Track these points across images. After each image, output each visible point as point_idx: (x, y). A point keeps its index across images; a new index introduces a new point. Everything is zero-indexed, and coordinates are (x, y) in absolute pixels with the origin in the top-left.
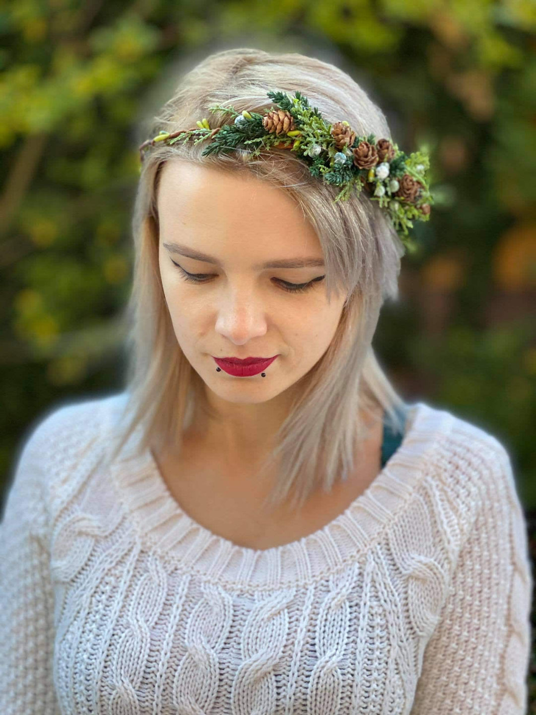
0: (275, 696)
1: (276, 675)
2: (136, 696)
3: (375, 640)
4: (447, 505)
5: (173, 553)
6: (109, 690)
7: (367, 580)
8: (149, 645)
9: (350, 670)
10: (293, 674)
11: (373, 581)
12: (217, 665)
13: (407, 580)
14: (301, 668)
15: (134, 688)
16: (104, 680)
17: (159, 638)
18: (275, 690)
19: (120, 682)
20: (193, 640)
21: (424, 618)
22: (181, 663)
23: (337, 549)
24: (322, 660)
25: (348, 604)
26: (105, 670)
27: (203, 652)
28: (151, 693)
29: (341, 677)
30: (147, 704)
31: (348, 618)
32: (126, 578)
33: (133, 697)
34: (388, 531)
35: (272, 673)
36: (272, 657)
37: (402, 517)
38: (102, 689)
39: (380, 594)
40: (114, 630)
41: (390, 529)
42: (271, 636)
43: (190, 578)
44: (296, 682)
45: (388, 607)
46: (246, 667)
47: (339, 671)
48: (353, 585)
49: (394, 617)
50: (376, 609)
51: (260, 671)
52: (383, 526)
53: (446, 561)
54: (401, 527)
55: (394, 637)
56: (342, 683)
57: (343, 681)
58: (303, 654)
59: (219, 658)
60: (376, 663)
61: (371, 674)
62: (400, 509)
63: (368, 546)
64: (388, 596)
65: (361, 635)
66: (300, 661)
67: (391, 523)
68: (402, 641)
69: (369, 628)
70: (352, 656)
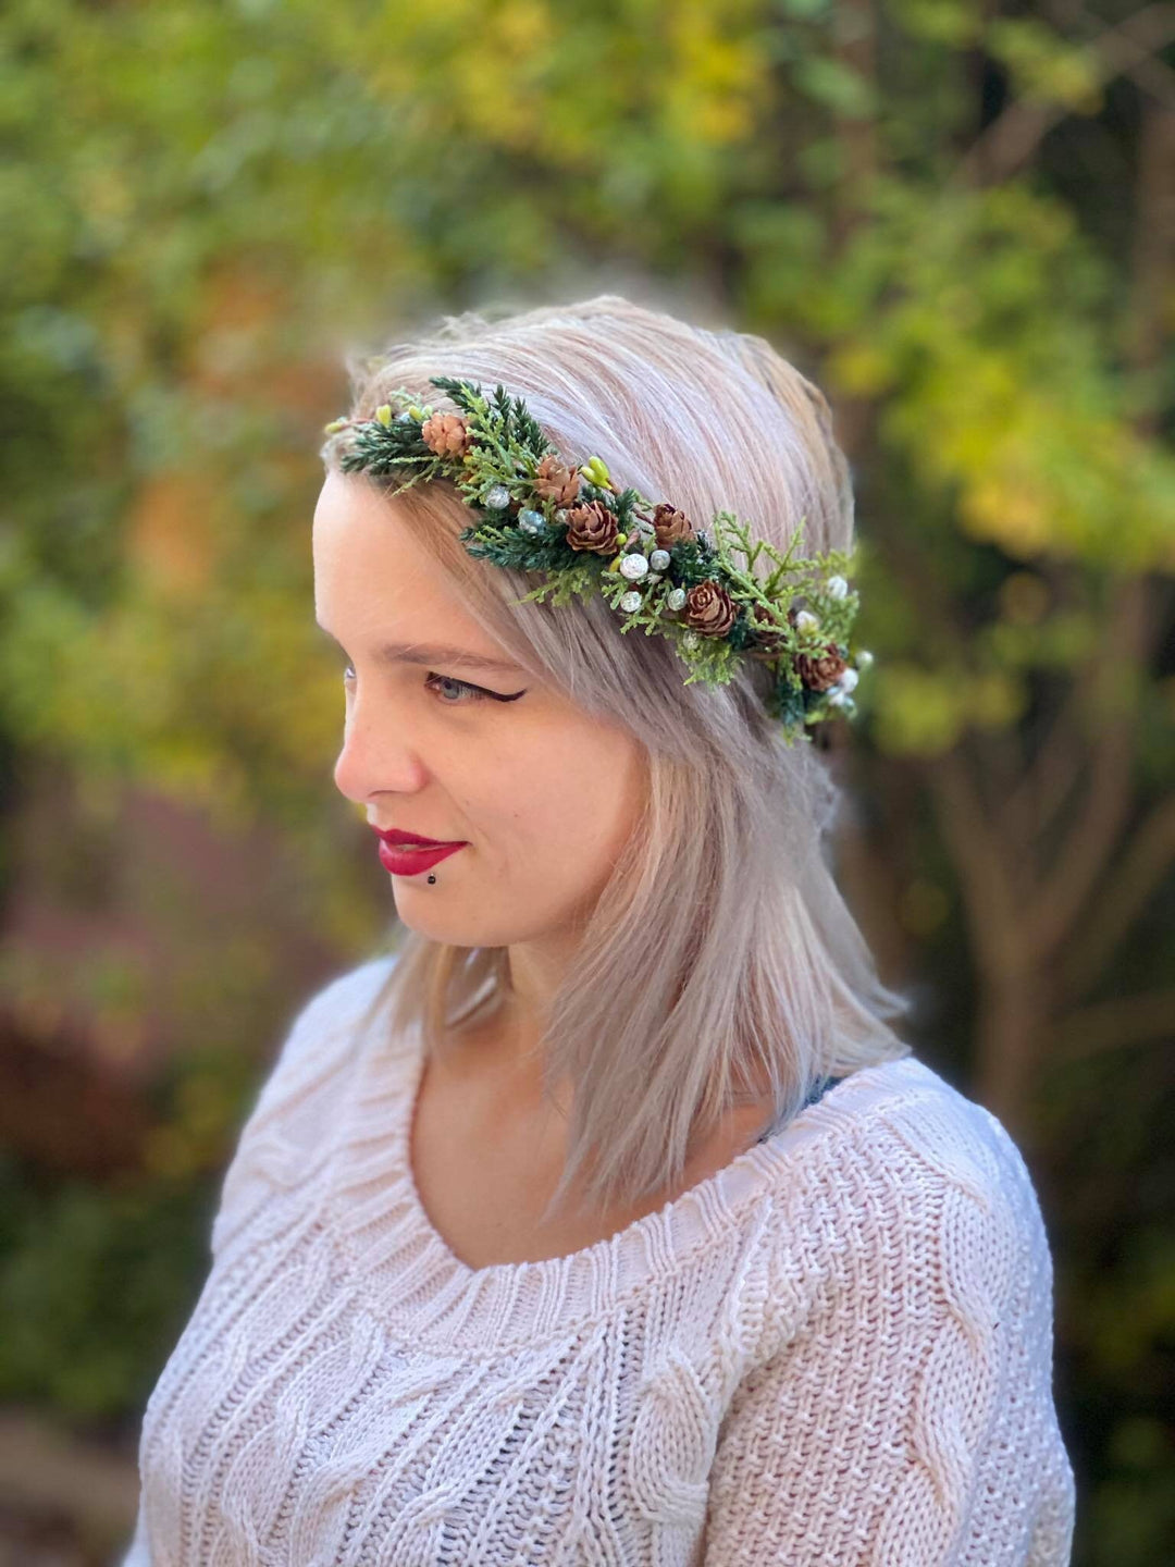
0: (341, 1541)
1: (353, 1503)
3: (543, 1493)
4: (766, 1256)
5: (351, 1244)
7: (574, 1372)
8: (230, 1388)
9: (465, 1532)
10: (374, 1508)
11: (584, 1379)
12: (298, 1456)
13: (645, 1394)
14: (390, 1500)
17: (253, 1382)
18: (344, 1530)
20: (290, 1403)
21: (659, 1484)
22: (257, 1436)
23: (559, 1305)
24: (426, 1496)
25: (520, 1408)
27: (291, 1426)
29: (441, 1540)
30: (193, 1489)
31: (505, 1435)
32: (271, 1263)
34: (653, 1291)
35: (351, 1495)
36: (359, 1466)
37: (692, 1267)
39: (585, 1408)
41: (659, 1287)
42: (382, 1432)
43: (352, 1295)
44: (374, 1525)
45: (588, 1438)
46: (326, 1471)
47: (442, 1527)
48: (546, 1375)
49: (594, 1460)
50: (567, 1434)
51: (335, 1487)
52: (649, 1276)
53: (716, 1371)
54: (682, 1288)
55: (582, 1500)
56: (438, 1552)
57: (444, 1549)
58: (405, 1478)
59: (306, 1446)
60: (528, 1539)
61: (512, 1557)
62: (695, 1250)
63: (608, 1311)
64: (598, 1416)
65: (515, 1473)
66: (393, 1486)
67: (665, 1276)
68: (602, 1517)
69: (539, 1464)
70: (480, 1506)
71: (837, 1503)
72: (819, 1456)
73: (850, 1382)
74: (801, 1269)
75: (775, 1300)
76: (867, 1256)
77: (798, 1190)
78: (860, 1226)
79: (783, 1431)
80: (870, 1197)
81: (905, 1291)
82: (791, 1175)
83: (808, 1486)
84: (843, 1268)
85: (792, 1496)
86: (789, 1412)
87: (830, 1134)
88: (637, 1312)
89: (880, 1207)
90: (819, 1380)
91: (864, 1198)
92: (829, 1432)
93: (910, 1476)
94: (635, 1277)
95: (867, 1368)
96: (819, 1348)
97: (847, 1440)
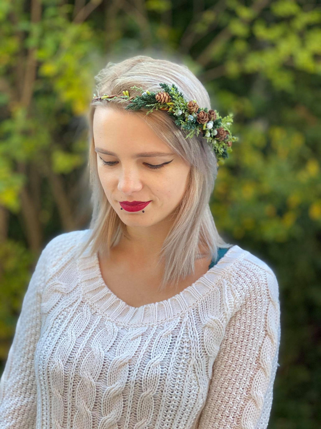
0: (128, 375)
1: (129, 365)
2: (63, 368)
3: (183, 354)
4: (230, 292)
5: (96, 305)
6: (52, 364)
7: (183, 325)
8: (74, 345)
9: (166, 366)
10: (138, 365)
11: (186, 326)
12: (104, 358)
13: (204, 327)
14: (142, 363)
15: (63, 364)
16: (51, 359)
17: (80, 342)
18: (128, 372)
19: (57, 360)
20: (95, 345)
21: (212, 348)
22: (87, 355)
23: (171, 310)
24: (153, 360)
25: (171, 335)
26: (52, 354)
27: (98, 351)
28: (71, 367)
29: (160, 369)
30: (68, 372)
31: (170, 342)
32: (72, 313)
33: (62, 368)
34: (199, 304)
35: (128, 364)
36: (129, 356)
37: (207, 297)
38: (49, 363)
39: (189, 333)
40: (60, 336)
41: (200, 303)
42: (131, 347)
43: (101, 317)
44: (138, 369)
45: (192, 339)
46: (116, 359)
47: (160, 366)
48: (176, 327)
49: (195, 344)
50: (186, 339)
51: (122, 362)
52: (196, 301)
53: (225, 319)
54: (206, 302)
55: (193, 354)
56: (161, 372)
57: (162, 371)
58: (144, 356)
59: (105, 355)
60: (181, 366)
61: (178, 370)
62: (207, 293)
63: (187, 310)
64: (193, 334)
65: (175, 351)
66: (142, 359)
67: (201, 300)
68: (199, 358)
69: (180, 348)
70: (168, 360)
71: (252, 347)
72: (247, 336)
73: (253, 318)
74: (240, 294)
75: (236, 302)
76: (253, 289)
77: (232, 276)
78: (250, 283)
79: (238, 332)
80: (251, 276)
81: (262, 296)
82: (228, 273)
83: (245, 343)
84: (248, 293)
85: (241, 346)
86: (239, 327)
87: (233, 263)
88: (195, 309)
89: (254, 278)
90: (245, 319)
91: (250, 276)
92: (249, 330)
93: (266, 338)
94: (192, 301)
95: (256, 315)
96: (244, 312)
97: (254, 332)
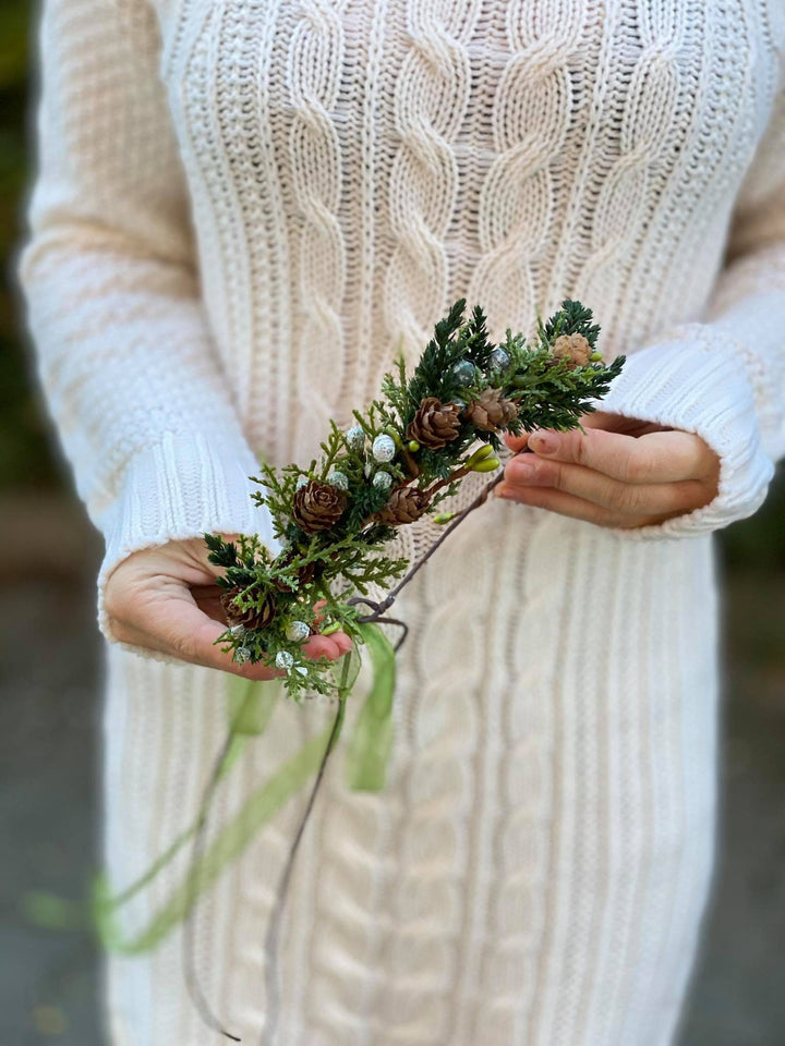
0: (571, 106)
1: (572, 73)
2: (332, 123)
6: (286, 120)
8: (343, 40)
10: (603, 70)
12: (468, 63)
14: (616, 61)
15: (327, 109)
16: (274, 104)
17: (360, 27)
18: (571, 96)
19: (303, 102)
20: (421, 29)
22: (404, 65)
24: (651, 49)
26: (272, 88)
28: (358, 115)
29: (680, 78)
30: (351, 133)
33: (327, 123)
35: (566, 69)
36: (565, 43)
38: (274, 120)
40: (278, 25)
42: (560, 13)
44: (607, 83)
46: (521, 61)
47: (678, 68)
51: (544, 68)
57: (682, 84)
58: (619, 40)
70: (697, 48)
